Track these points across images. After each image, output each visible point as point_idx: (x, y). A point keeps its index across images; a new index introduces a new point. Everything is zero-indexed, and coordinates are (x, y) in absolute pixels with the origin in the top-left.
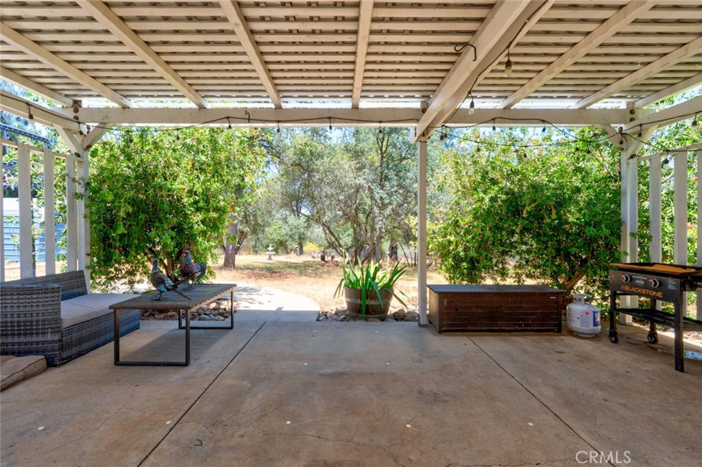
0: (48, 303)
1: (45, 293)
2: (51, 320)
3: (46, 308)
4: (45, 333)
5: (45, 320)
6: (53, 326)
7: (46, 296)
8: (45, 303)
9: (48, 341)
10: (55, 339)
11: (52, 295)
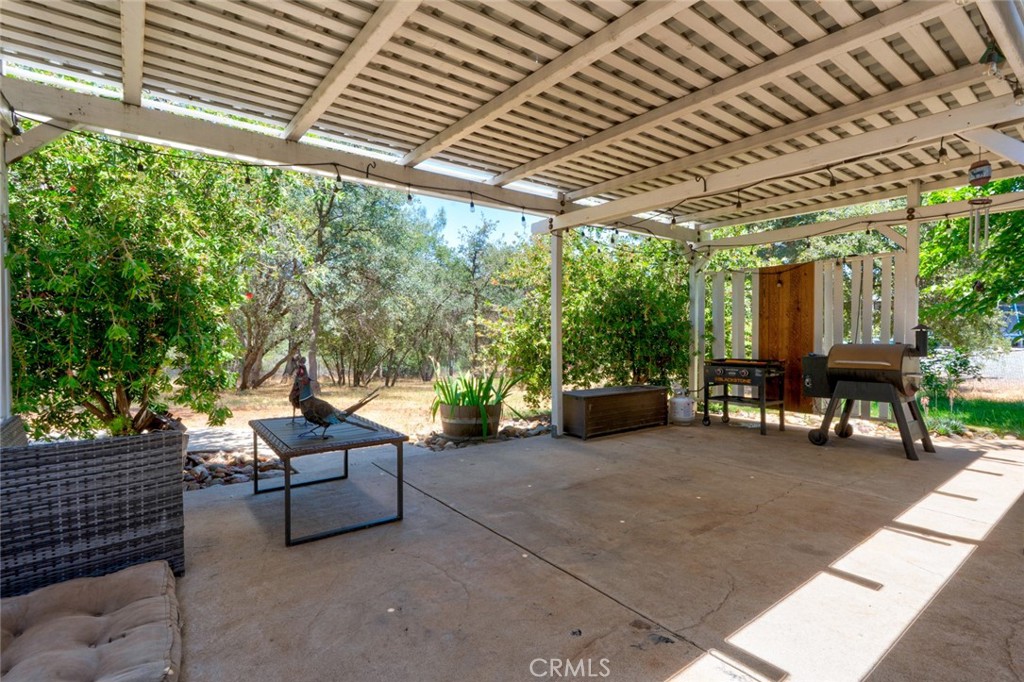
0: (160, 465)
1: (153, 448)
2: (168, 494)
3: (153, 475)
4: (153, 520)
5: (153, 498)
6: (172, 505)
7: (153, 452)
8: (153, 466)
9: (161, 534)
10: (175, 527)
11: (169, 449)
